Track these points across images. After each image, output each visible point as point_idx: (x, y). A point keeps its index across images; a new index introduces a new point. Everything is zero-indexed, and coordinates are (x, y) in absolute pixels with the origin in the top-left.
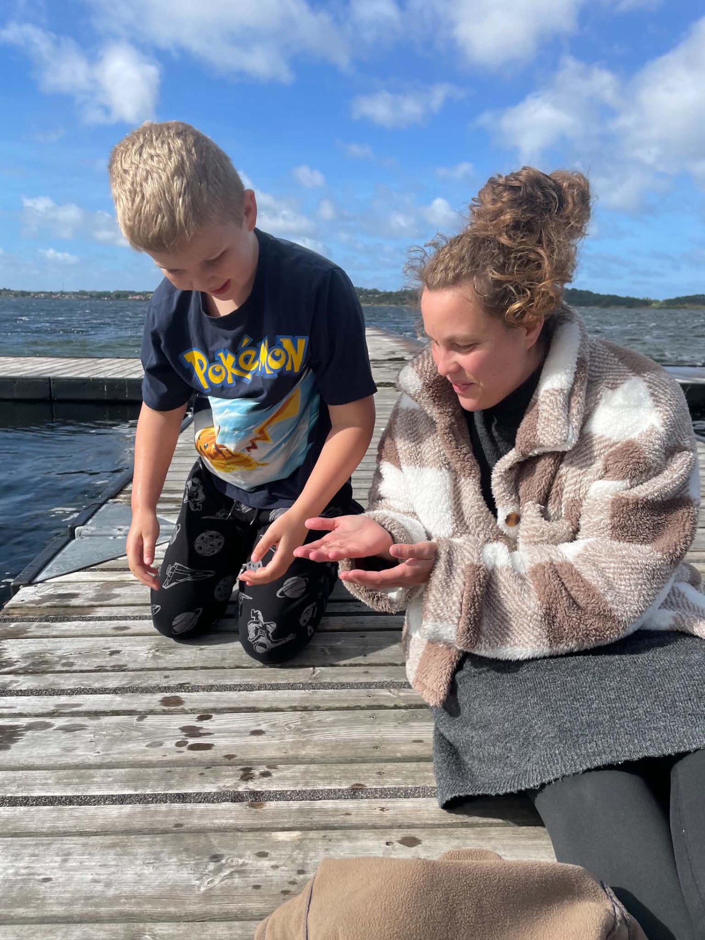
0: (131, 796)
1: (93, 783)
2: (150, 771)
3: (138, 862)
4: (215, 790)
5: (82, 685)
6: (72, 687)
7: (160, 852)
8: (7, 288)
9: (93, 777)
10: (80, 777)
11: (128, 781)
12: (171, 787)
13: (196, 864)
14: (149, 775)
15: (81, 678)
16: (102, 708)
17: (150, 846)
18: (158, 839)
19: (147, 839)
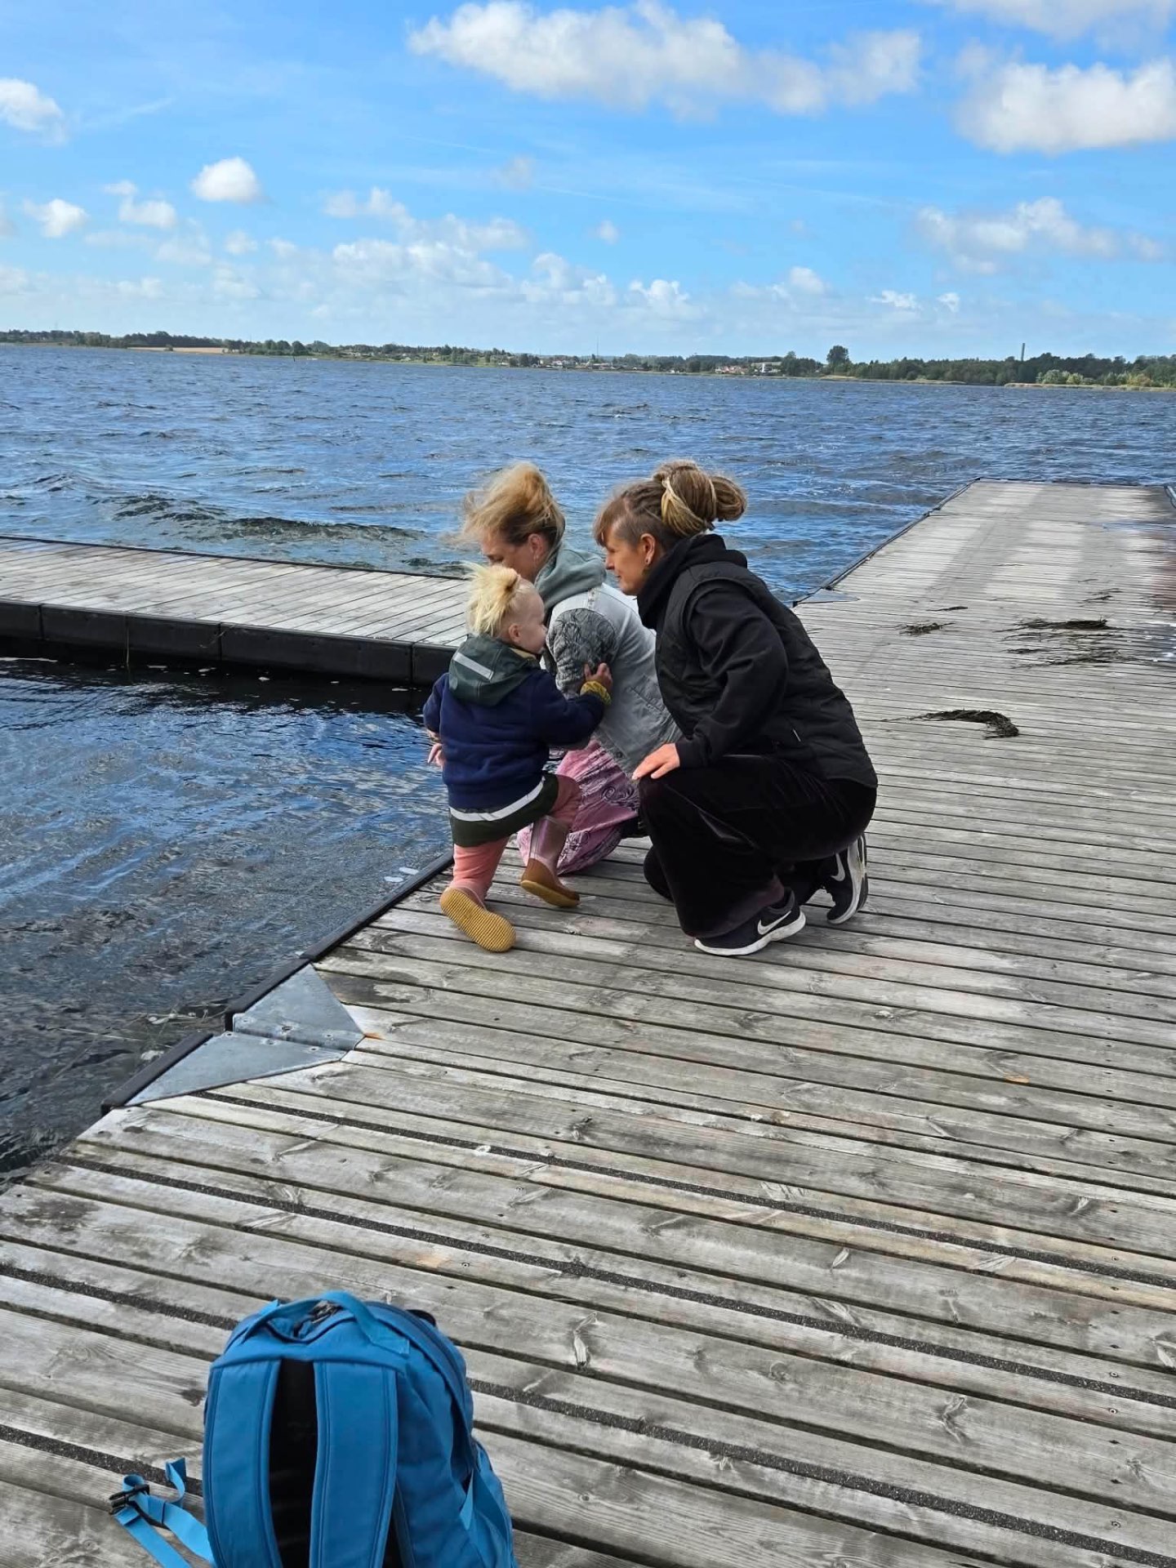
0: (47, 1439)
1: (22, 1413)
2: (83, 1413)
3: (5, 1518)
4: (130, 1458)
5: (87, 1279)
6: (75, 1280)
7: (31, 1514)
8: (500, 349)
9: (25, 1405)
10: (15, 1402)
11: (55, 1421)
12: (89, 1440)
13: (55, 1538)
14: (79, 1419)
15: (94, 1269)
16: (88, 1318)
17: (28, 1503)
18: (38, 1498)
19: (29, 1494)
